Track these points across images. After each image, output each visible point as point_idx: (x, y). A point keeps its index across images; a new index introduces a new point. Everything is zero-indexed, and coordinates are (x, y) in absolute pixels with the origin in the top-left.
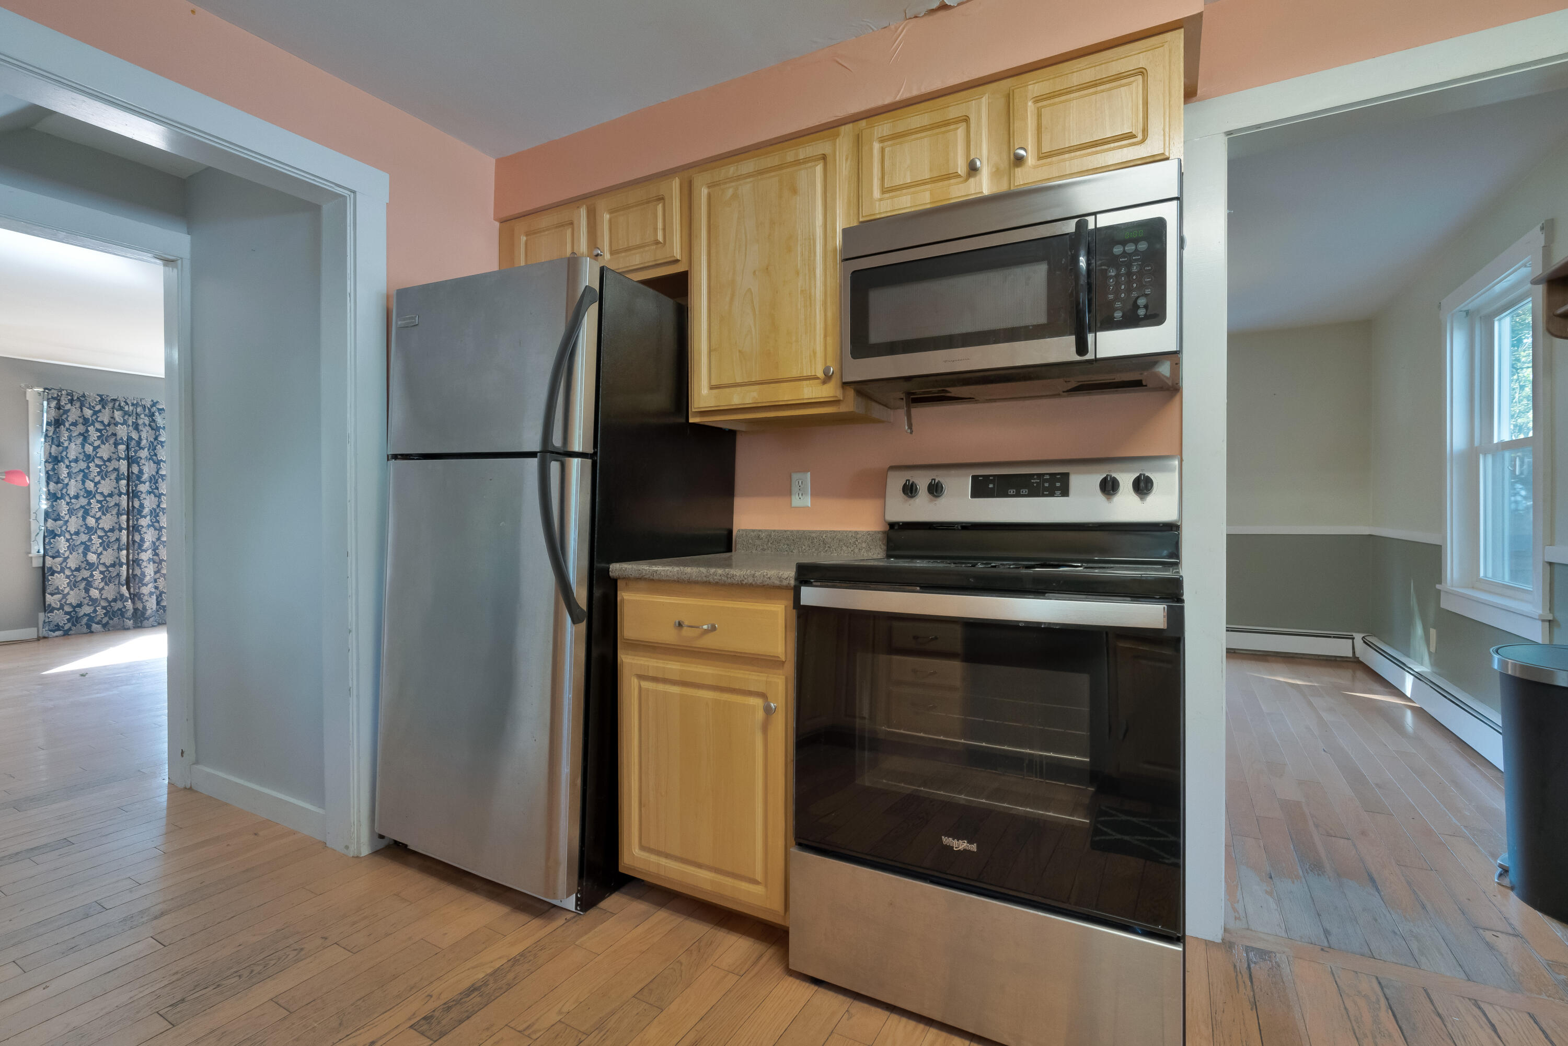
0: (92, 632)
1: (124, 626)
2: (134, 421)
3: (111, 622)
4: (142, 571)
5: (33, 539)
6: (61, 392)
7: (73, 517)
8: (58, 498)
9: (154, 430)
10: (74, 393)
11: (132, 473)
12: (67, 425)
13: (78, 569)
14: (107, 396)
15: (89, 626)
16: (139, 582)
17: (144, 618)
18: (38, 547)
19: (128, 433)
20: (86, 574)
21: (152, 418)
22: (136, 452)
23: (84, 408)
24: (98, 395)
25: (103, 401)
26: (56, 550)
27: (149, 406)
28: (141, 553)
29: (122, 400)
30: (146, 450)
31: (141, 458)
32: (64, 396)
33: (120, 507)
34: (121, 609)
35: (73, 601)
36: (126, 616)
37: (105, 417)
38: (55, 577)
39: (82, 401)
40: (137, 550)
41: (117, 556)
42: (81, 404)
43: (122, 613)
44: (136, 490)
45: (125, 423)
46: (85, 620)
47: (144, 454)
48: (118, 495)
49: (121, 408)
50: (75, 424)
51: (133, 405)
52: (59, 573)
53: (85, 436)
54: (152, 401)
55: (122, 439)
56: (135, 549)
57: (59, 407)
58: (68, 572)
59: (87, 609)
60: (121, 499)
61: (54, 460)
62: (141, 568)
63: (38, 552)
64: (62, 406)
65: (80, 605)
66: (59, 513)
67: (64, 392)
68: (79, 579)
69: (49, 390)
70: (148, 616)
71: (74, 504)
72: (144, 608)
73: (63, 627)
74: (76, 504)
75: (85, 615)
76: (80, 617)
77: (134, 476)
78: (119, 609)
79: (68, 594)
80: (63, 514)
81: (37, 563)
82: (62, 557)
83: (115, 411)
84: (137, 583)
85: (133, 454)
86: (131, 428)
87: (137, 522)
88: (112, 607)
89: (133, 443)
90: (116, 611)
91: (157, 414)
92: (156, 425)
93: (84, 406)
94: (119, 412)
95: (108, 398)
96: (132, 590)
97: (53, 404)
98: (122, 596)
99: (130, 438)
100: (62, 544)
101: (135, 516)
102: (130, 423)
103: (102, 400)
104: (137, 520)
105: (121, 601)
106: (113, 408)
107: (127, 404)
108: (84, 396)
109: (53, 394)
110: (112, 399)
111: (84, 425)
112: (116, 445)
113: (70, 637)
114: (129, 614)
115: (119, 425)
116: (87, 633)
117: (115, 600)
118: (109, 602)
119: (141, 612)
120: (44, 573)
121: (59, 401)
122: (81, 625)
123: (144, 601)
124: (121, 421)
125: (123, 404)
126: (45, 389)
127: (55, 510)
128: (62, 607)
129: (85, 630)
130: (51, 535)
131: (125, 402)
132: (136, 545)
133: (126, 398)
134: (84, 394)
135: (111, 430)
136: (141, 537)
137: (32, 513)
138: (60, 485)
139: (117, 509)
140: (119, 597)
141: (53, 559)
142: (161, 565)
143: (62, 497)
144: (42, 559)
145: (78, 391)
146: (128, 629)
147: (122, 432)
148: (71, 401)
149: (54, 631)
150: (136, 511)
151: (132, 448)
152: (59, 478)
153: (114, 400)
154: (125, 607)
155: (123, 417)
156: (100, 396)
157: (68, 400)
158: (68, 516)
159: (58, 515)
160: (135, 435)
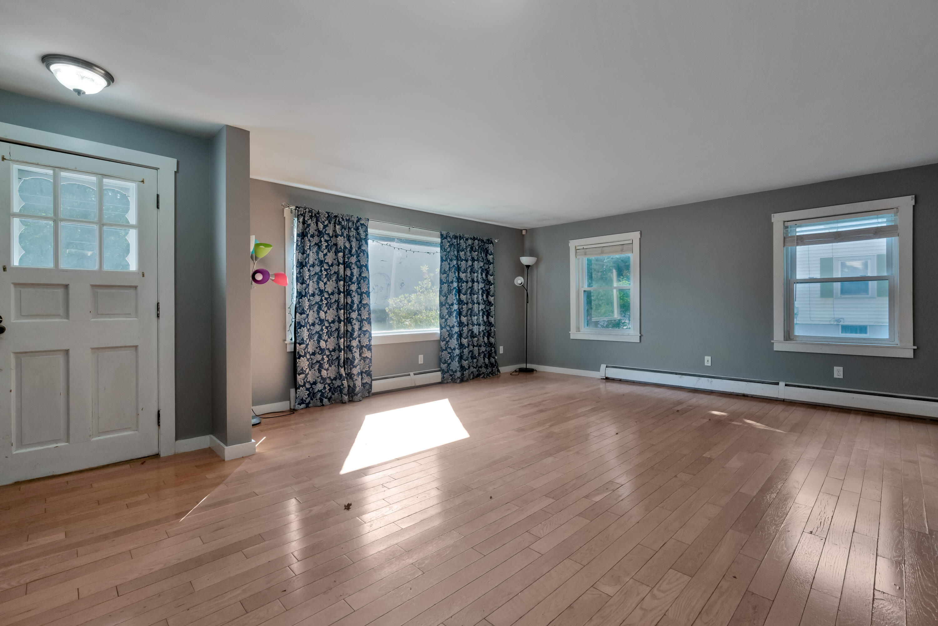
0: (323, 405)
1: (342, 400)
2: (347, 233)
3: (333, 396)
4: (353, 355)
5: (287, 329)
6: (306, 209)
7: (311, 311)
8: (302, 296)
9: (358, 241)
10: (313, 211)
11: (347, 275)
12: (309, 236)
13: (314, 354)
14: (332, 213)
15: (321, 401)
16: (351, 365)
17: (354, 393)
18: (290, 335)
19: (344, 243)
20: (319, 357)
21: (357, 232)
22: (348, 258)
23: (319, 223)
24: (327, 212)
25: (329, 218)
26: (301, 338)
27: (355, 221)
28: (352, 340)
29: (340, 216)
30: (355, 256)
31: (352, 263)
32: (307, 213)
33: (340, 303)
34: (340, 386)
35: (311, 380)
36: (344, 392)
37: (330, 231)
38: (300, 360)
39: (316, 216)
40: (349, 338)
41: (337, 342)
42: (317, 219)
43: (340, 389)
44: (349, 289)
45: (342, 235)
46: (319, 396)
47: (353, 260)
48: (338, 294)
49: (340, 223)
50: (312, 236)
51: (347, 220)
52: (303, 357)
53: (318, 245)
54: (358, 217)
55: (341, 248)
56: (348, 337)
57: (304, 222)
58: (308, 356)
59: (319, 387)
60: (341, 296)
61: (301, 265)
62: (352, 353)
63: (291, 340)
64: (306, 221)
65: (315, 383)
66: (303, 308)
67: (307, 210)
68: (315, 361)
69: (299, 208)
70: (357, 392)
71: (312, 300)
72: (354, 385)
73: (305, 401)
74: (313, 300)
75: (319, 391)
76: (316, 393)
77: (348, 278)
78: (339, 386)
79: (308, 373)
80: (306, 309)
81: (290, 348)
82: (305, 344)
83: (336, 225)
84: (349, 365)
85: (347, 260)
86: (345, 239)
87: (350, 315)
88: (333, 384)
89: (347, 251)
90: (337, 387)
91: (360, 228)
92: (360, 237)
93: (319, 221)
94: (338, 226)
95: (332, 214)
96: (346, 371)
97: (301, 220)
98: (341, 375)
99: (345, 247)
100: (305, 333)
101: (348, 310)
102: (345, 235)
103: (329, 216)
104: (350, 314)
105: (340, 379)
106: (335, 223)
107: (343, 220)
108: (318, 213)
109: (301, 211)
110: (334, 216)
111: (318, 236)
112: (336, 253)
113: (310, 408)
114: (346, 390)
115: (339, 237)
116: (320, 406)
117: (335, 379)
118: (332, 380)
119: (352, 388)
120: (295, 356)
121: (304, 217)
122: (316, 400)
123: (354, 380)
124: (340, 233)
125: (341, 220)
126: (297, 207)
127: (301, 306)
128: (304, 385)
129: (319, 403)
130: (298, 326)
131: (342, 218)
132: (349, 334)
133: (343, 215)
134: (319, 211)
135: (333, 239)
136: (352, 327)
137: (287, 308)
138: (304, 285)
139: (336, 304)
140: (338, 376)
141: (300, 345)
142: (362, 350)
143: (305, 296)
144: (293, 345)
145: (316, 209)
146: (345, 403)
147: (341, 241)
148: (311, 217)
149: (300, 404)
150: (348, 306)
151: (346, 255)
152: (303, 279)
153: (336, 217)
154: (343, 385)
155: (341, 230)
156: (328, 213)
157: (310, 216)
158: (308, 340)
159: (303, 310)
160: (348, 245)
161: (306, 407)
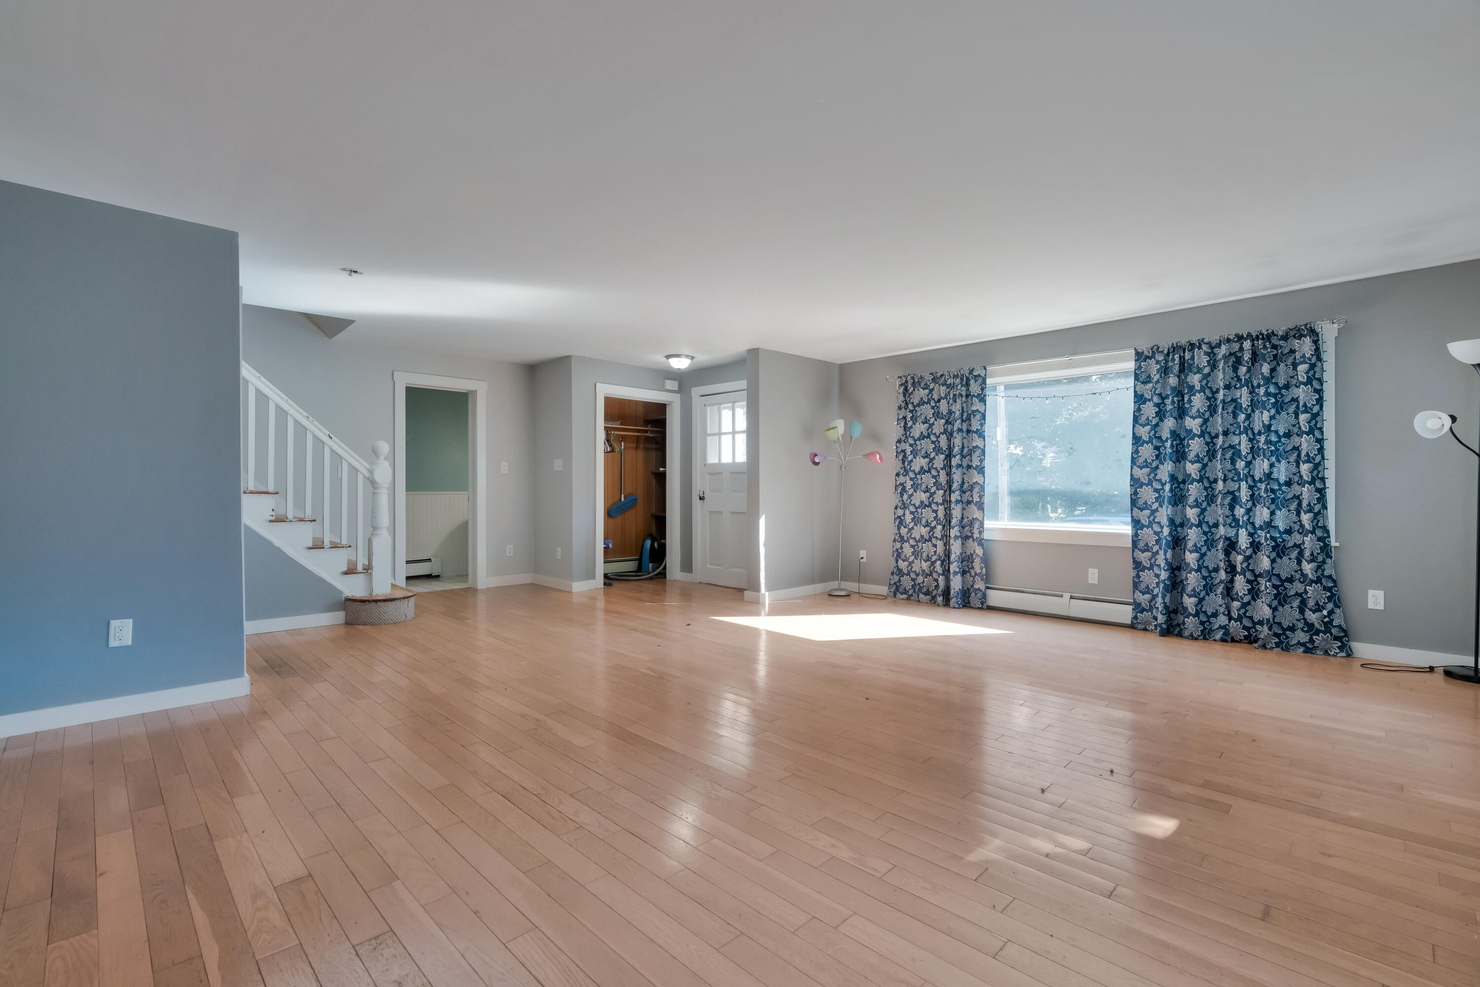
19: (949, 406)
54: (969, 368)
69: (901, 377)
94: (943, 387)
99: (950, 412)
147: (943, 405)
161: (907, 599)
